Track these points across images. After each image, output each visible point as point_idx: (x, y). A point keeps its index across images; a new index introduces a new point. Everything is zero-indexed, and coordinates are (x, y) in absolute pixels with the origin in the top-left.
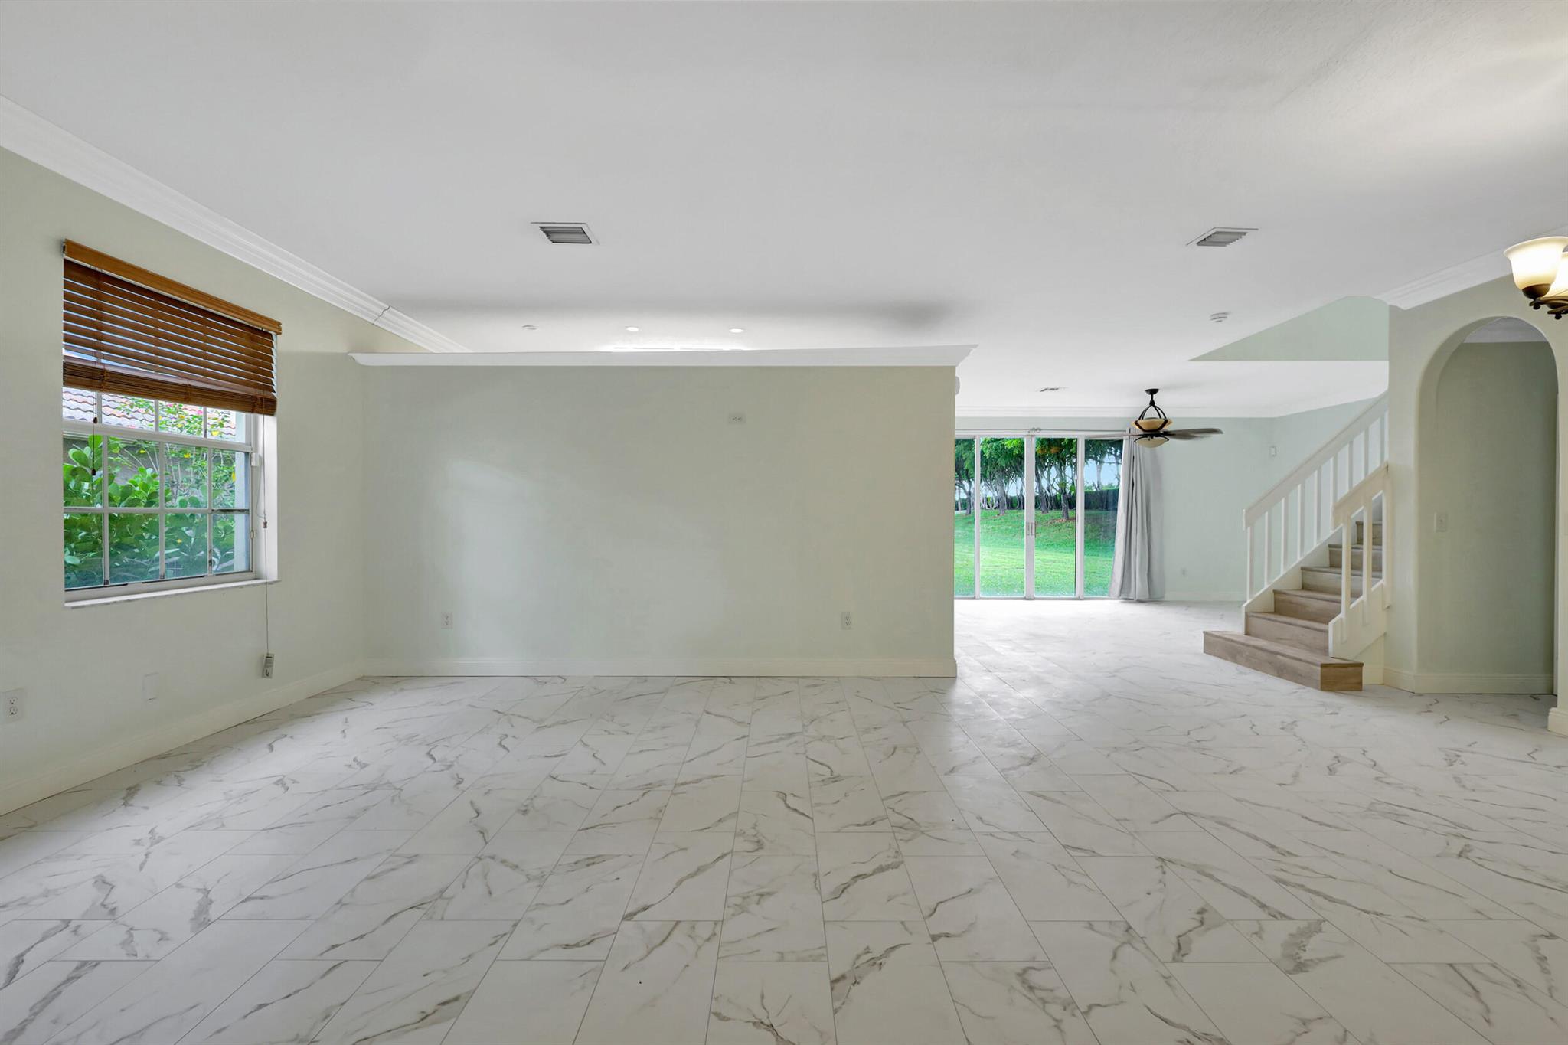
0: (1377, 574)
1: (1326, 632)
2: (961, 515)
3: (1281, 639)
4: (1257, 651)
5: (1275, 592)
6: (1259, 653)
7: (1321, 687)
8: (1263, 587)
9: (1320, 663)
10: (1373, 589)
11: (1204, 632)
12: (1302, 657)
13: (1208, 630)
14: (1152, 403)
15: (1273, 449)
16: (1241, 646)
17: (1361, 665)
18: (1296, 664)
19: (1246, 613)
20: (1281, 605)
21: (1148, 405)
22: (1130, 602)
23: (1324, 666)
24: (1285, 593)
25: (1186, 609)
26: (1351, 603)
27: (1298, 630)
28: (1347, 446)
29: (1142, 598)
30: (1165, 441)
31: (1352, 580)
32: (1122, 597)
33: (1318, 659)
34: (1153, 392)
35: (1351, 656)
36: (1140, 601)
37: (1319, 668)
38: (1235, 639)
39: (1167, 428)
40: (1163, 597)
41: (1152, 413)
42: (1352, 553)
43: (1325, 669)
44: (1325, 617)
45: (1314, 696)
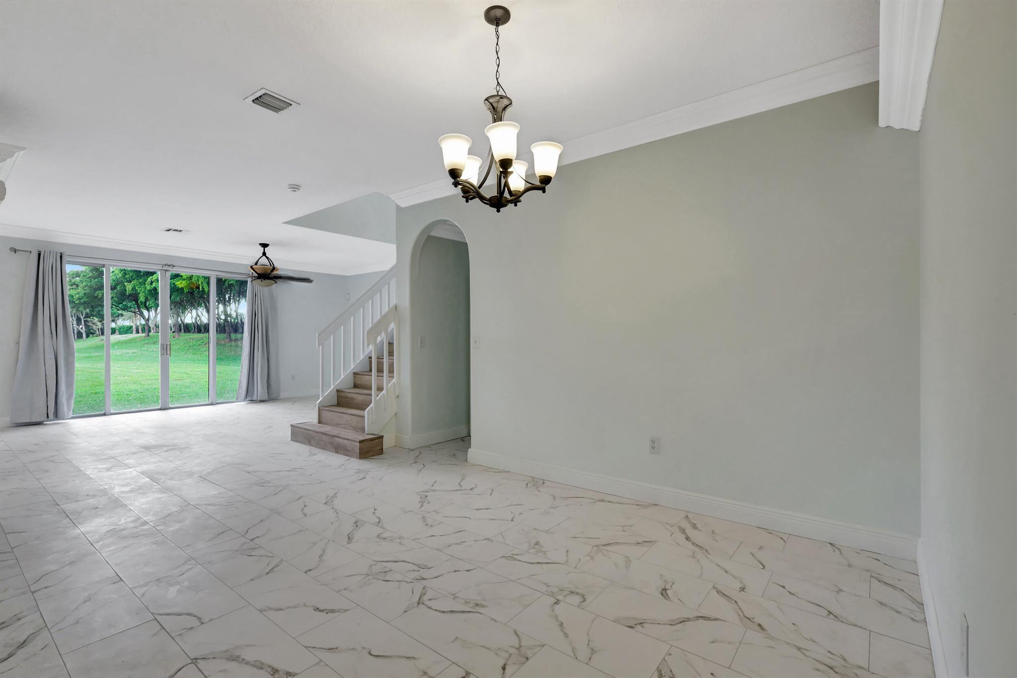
0: (391, 375)
1: (364, 417)
2: (140, 337)
3: (339, 424)
4: (323, 435)
5: (338, 391)
6: (324, 437)
7: (360, 457)
8: (330, 387)
9: (359, 440)
10: (389, 385)
11: (291, 425)
12: (350, 438)
13: (294, 422)
14: (264, 254)
15: (348, 296)
16: (312, 433)
17: (382, 437)
18: (345, 442)
19: (319, 408)
20: (342, 400)
21: (262, 255)
22: (254, 403)
23: (361, 442)
24: (343, 392)
25: (292, 404)
26: (377, 396)
27: (348, 417)
28: (379, 293)
29: (262, 399)
30: (274, 284)
31: (378, 379)
32: (248, 399)
33: (357, 437)
34: (265, 246)
35: (377, 432)
36: (262, 401)
37: (358, 444)
38: (310, 428)
39: (275, 273)
40: (278, 396)
41: (264, 260)
42: (377, 361)
43: (361, 444)
44: (363, 406)
45: (356, 464)
